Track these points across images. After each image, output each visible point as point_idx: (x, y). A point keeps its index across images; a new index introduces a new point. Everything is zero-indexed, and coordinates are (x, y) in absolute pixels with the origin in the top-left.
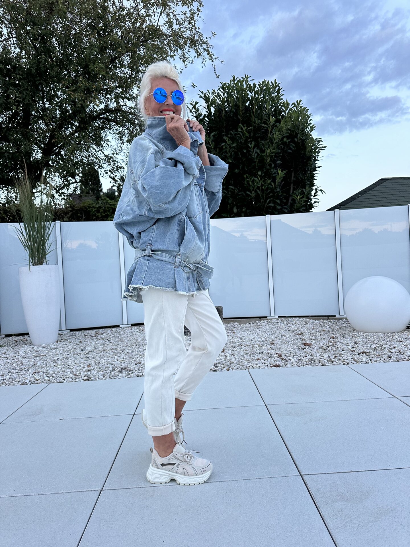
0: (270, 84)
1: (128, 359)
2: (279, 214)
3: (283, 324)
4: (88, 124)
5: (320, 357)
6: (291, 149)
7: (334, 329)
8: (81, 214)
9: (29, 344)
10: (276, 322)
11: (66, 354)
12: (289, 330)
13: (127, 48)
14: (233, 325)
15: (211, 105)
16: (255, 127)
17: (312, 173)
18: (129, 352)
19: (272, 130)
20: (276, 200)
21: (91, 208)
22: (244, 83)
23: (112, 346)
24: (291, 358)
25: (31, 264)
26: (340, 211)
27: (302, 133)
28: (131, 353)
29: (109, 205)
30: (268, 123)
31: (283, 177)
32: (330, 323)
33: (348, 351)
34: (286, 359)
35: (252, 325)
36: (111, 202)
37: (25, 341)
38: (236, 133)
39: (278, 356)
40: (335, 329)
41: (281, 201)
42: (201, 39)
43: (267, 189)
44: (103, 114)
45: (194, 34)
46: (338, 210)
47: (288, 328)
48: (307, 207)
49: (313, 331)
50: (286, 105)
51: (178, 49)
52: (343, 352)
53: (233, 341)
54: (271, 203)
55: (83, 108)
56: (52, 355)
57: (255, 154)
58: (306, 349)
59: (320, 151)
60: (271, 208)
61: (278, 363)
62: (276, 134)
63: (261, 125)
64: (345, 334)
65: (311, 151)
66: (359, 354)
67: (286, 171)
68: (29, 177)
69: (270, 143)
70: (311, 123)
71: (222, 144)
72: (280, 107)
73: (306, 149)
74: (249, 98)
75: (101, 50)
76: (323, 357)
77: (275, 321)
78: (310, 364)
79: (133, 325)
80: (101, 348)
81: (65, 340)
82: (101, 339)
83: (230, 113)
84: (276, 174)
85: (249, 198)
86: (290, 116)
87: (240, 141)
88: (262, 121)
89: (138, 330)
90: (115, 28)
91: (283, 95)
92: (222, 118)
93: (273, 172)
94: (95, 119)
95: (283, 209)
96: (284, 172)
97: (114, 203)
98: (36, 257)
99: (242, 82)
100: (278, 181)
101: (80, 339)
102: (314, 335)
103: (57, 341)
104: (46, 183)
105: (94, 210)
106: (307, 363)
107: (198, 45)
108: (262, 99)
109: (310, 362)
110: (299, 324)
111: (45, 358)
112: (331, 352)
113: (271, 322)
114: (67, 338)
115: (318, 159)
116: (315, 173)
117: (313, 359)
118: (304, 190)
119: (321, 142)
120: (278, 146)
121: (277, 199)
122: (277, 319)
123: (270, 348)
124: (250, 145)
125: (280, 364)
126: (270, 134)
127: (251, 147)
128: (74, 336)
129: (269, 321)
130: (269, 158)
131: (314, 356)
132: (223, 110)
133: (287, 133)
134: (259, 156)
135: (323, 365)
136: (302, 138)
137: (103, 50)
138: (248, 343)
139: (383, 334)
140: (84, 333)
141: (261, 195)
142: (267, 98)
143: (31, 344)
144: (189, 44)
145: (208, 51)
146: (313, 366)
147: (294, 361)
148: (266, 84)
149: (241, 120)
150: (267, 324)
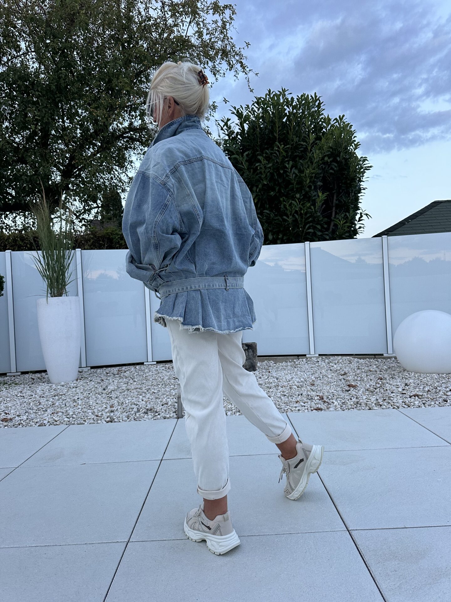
0: (310, 98)
1: (154, 400)
2: (319, 241)
3: (324, 363)
4: (111, 144)
5: (366, 400)
6: (332, 169)
7: (381, 369)
8: (103, 241)
9: (47, 382)
10: (316, 360)
11: (87, 393)
12: (331, 370)
13: (153, 60)
14: (267, 363)
15: (245, 122)
16: (292, 145)
17: (356, 195)
18: (155, 392)
19: (312, 148)
20: (316, 226)
21: (114, 235)
22: (281, 97)
23: (136, 385)
24: (334, 401)
25: (49, 295)
26: (388, 237)
27: (345, 151)
28: (157, 393)
30: (308, 141)
31: (324, 200)
32: (377, 363)
33: (398, 393)
34: (328, 402)
35: (289, 364)
37: (43, 379)
38: (272, 151)
39: (320, 399)
40: (383, 369)
41: (322, 227)
42: (234, 50)
43: (306, 214)
44: (127, 133)
45: (226, 45)
46: (386, 236)
47: (330, 368)
48: (351, 233)
49: (358, 371)
50: (328, 120)
51: (209, 60)
52: (392, 395)
53: (269, 381)
54: (310, 229)
55: (106, 127)
56: (72, 394)
57: (293, 175)
58: (351, 391)
59: (365, 171)
60: (311, 234)
61: (319, 406)
62: (316, 152)
63: (299, 143)
64: (394, 374)
65: (355, 171)
66: (410, 397)
67: (328, 193)
68: (47, 202)
69: (309, 163)
70: (355, 141)
71: (257, 165)
72: (320, 123)
73: (350, 169)
74: (286, 113)
75: (125, 64)
76: (370, 400)
77: (314, 359)
78: (356, 408)
79: (158, 362)
80: (124, 387)
81: (86, 378)
82: (123, 377)
83: (266, 130)
84: (316, 197)
85: (286, 224)
86: (332, 132)
87: (277, 161)
88: (301, 139)
89: (163, 368)
90: (141, 39)
91: (324, 109)
92: (256, 135)
93: (313, 195)
94: (118, 138)
95: (324, 236)
96: (326, 194)
98: (55, 287)
99: (278, 96)
100: (318, 204)
101: (102, 377)
102: (360, 375)
103: (76, 379)
104: (65, 208)
105: (117, 238)
106: (353, 406)
107: (230, 57)
108: (301, 114)
109: (355, 406)
110: (342, 363)
111: (65, 397)
112: (378, 395)
113: (311, 361)
114: (87, 376)
115: (363, 180)
116: (359, 195)
117: (358, 402)
118: (347, 214)
119: (366, 161)
120: (319, 166)
121: (317, 224)
122: (317, 358)
123: (310, 389)
124: (287, 166)
125: (322, 407)
126: (310, 153)
127: (289, 167)
128: (95, 374)
129: (309, 359)
130: (309, 179)
131: (360, 399)
132: (258, 127)
133: (329, 151)
134: (298, 177)
135: (370, 409)
136: (345, 156)
137: (127, 63)
138: (285, 384)
139: (437, 375)
140: (106, 371)
141: (299, 220)
142: (306, 113)
143: (49, 382)
144: (221, 55)
145: (241, 63)
146: (359, 410)
147: (337, 404)
148: (305, 98)
149: (277, 137)
150: (306, 362)
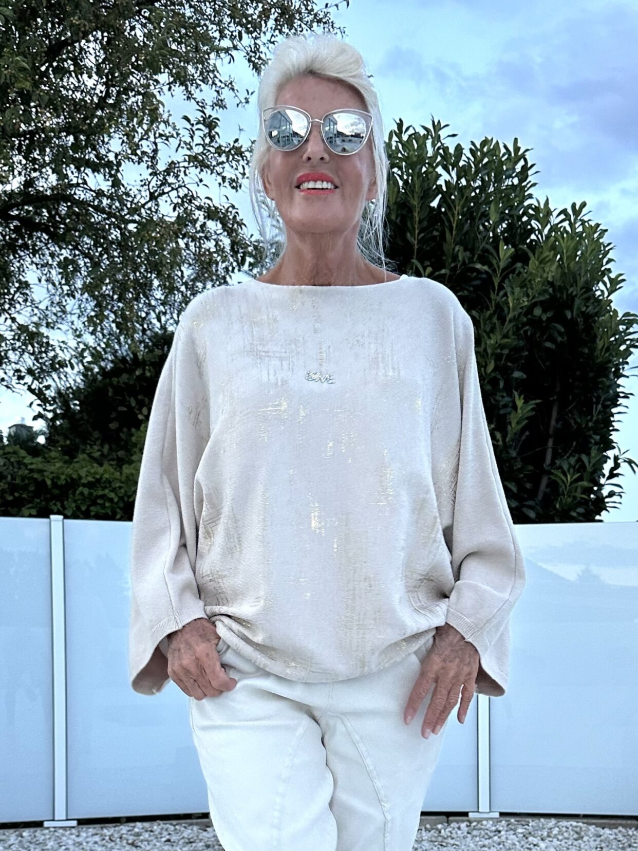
0: (503, 150)
3: (514, 835)
10: (494, 828)
16: (453, 270)
17: (607, 411)
19: (502, 281)
22: (429, 143)
27: (585, 296)
29: (27, 472)
30: (494, 262)
31: (527, 418)
35: (425, 835)
36: (32, 464)
41: (521, 487)
42: (309, 8)
44: (18, 206)
47: (530, 849)
48: (590, 508)
50: (544, 213)
62: (513, 293)
63: (471, 265)
65: (607, 351)
67: (538, 401)
69: (495, 320)
70: (610, 270)
72: (525, 219)
73: (595, 342)
74: (441, 186)
77: (489, 824)
79: (83, 822)
84: (509, 409)
86: (552, 245)
88: (476, 256)
89: (97, 838)
91: (534, 185)
93: (501, 403)
95: (525, 510)
96: (532, 403)
97: (40, 466)
99: (421, 140)
100: (513, 428)
107: (300, 25)
108: (478, 191)
110: (560, 837)
113: (481, 829)
118: (584, 457)
120: (518, 329)
122: (496, 821)
126: (498, 294)
129: (474, 824)
130: (492, 362)
133: (545, 291)
136: (584, 309)
142: (492, 189)
148: (489, 151)
149: (416, 247)
150: (468, 833)
